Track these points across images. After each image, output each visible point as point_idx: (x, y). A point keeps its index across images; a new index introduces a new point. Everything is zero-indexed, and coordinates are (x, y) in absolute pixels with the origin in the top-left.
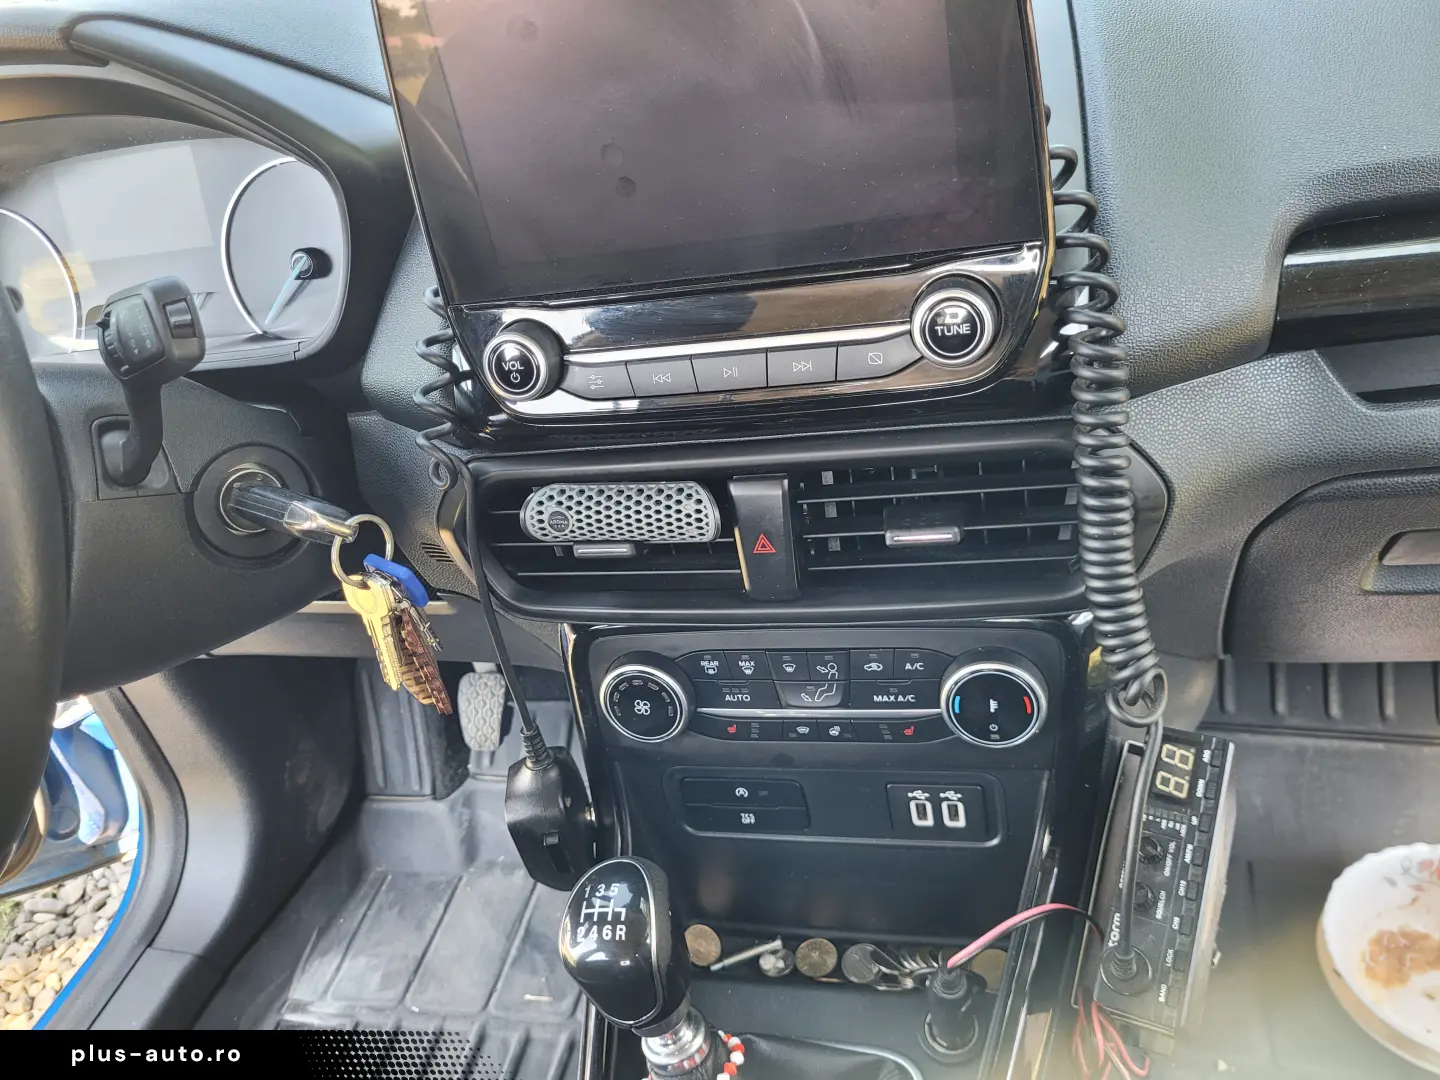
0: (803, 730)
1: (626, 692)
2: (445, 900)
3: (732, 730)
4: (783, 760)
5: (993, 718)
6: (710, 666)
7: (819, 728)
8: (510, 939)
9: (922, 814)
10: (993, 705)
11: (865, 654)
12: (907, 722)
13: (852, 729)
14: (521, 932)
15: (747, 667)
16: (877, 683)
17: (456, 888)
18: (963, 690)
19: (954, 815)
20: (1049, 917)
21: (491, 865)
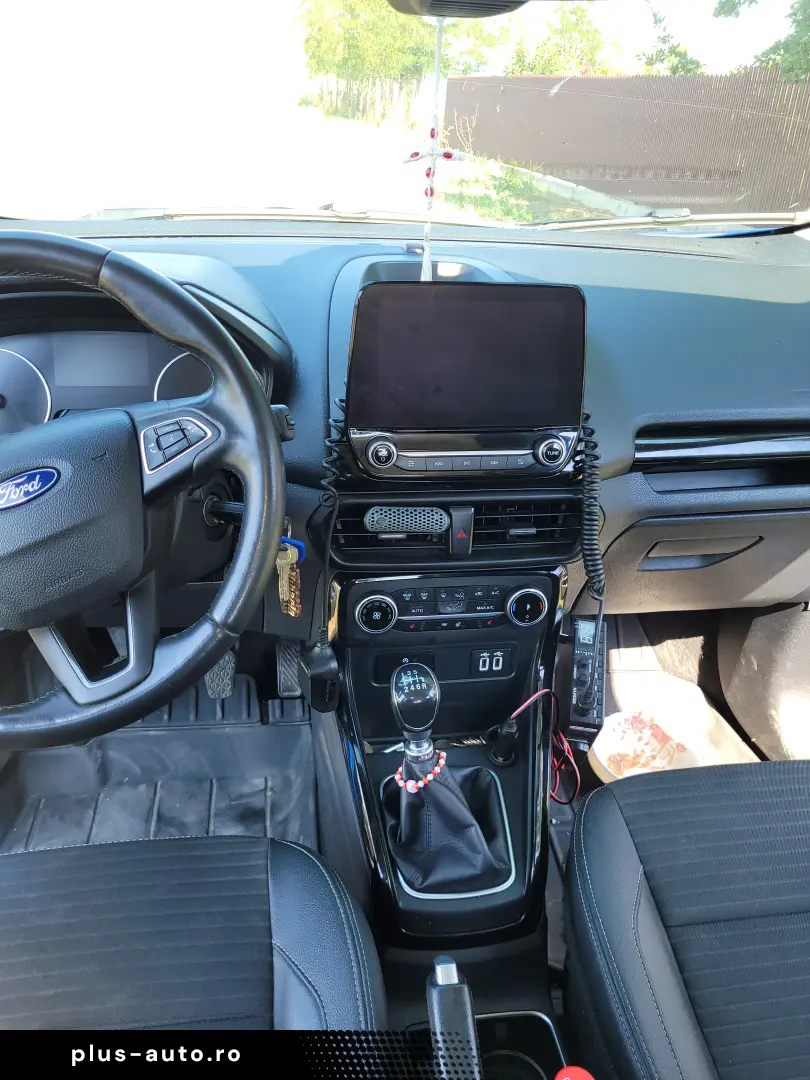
0: (444, 625)
1: (369, 610)
2: (93, 807)
3: (412, 627)
4: (432, 641)
5: (527, 612)
6: (407, 596)
7: (452, 622)
8: (148, 821)
9: (484, 666)
10: (528, 607)
11: (475, 588)
12: (489, 618)
13: (467, 623)
14: (155, 817)
15: (424, 595)
16: (480, 601)
17: (97, 801)
18: (518, 601)
19: (497, 665)
20: (544, 695)
21: (120, 784)
